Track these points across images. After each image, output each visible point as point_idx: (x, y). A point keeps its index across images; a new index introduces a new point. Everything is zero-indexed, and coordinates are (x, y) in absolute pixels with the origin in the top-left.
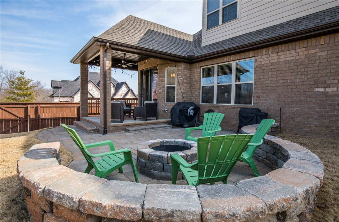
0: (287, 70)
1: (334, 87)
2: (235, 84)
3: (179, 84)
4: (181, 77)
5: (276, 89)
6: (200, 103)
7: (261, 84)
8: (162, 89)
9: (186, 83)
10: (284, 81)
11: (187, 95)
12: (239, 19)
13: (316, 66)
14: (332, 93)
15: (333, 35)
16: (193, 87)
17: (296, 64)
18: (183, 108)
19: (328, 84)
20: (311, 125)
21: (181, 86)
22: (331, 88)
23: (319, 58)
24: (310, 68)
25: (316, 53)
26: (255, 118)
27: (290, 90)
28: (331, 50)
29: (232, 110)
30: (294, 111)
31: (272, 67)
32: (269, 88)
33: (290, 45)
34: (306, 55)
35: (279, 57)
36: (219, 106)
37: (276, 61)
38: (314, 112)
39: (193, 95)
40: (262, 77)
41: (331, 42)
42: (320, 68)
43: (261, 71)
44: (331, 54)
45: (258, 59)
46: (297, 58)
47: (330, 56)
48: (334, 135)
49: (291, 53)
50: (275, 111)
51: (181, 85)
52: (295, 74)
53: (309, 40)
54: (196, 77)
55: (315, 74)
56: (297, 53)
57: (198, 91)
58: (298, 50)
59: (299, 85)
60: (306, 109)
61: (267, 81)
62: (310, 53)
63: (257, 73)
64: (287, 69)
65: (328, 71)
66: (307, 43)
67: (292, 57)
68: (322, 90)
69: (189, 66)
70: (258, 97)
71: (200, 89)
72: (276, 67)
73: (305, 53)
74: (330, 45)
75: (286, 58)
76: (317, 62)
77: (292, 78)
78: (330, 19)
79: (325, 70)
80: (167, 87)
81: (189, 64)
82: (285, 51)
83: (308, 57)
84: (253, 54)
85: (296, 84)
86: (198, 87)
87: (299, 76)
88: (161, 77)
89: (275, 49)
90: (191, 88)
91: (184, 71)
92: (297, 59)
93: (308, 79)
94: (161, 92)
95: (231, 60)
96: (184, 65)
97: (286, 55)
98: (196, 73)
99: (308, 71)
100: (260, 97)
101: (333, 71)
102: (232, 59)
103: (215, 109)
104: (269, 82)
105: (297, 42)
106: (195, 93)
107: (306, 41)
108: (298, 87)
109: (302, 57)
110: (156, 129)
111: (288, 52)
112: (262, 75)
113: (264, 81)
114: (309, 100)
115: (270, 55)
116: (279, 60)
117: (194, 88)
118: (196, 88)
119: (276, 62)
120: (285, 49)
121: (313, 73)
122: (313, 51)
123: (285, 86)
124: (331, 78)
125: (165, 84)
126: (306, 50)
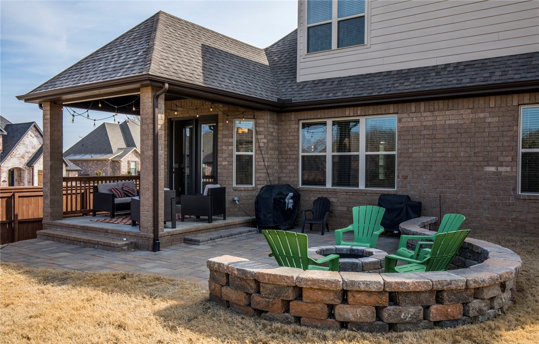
0: (447, 139)
1: (507, 166)
2: (366, 155)
3: (261, 151)
4: (265, 138)
5: (431, 166)
6: (298, 185)
7: (409, 157)
8: (228, 159)
9: (272, 149)
10: (443, 154)
11: (274, 171)
12: (369, 46)
13: (485, 136)
14: (506, 174)
15: (504, 96)
16: (285, 157)
17: (459, 131)
18: (278, 196)
19: (500, 162)
20: (481, 218)
21: (265, 154)
22: (504, 168)
23: (489, 125)
24: (478, 138)
25: (485, 118)
26: (404, 210)
27: (452, 169)
28: (503, 116)
29: (361, 197)
30: (458, 198)
31: (425, 132)
32: (421, 164)
33: (451, 103)
34: (472, 119)
35: (435, 118)
36: (337, 191)
37: (431, 123)
38: (484, 199)
39: (284, 171)
40: (410, 146)
41: (503, 105)
42: (490, 139)
43: (409, 137)
44: (503, 122)
45: (403, 118)
46: (461, 122)
47: (502, 124)
48: (510, 231)
49: (452, 115)
50: (432, 199)
51: (263, 153)
52: (457, 145)
53: (476, 99)
54: (291, 138)
55: (484, 147)
56: (460, 115)
57: (295, 164)
58: (462, 112)
59: (464, 162)
60: (474, 196)
61: (419, 153)
62: (477, 117)
63: (403, 139)
64: (447, 136)
65: (500, 144)
66: (474, 103)
67: (454, 120)
68: (493, 169)
69: (275, 116)
70: (405, 178)
71: (298, 159)
72: (431, 132)
73: (471, 116)
74: (502, 109)
75: (445, 120)
76: (487, 130)
77: (454, 150)
78: (501, 75)
79: (496, 143)
80: (237, 155)
81: (275, 113)
82: (443, 110)
83: (475, 123)
84: (396, 109)
85: (460, 159)
86: (294, 156)
87: (463, 149)
88: (226, 137)
89: (429, 105)
90: (280, 157)
91: (270, 126)
92: (460, 124)
93: (475, 153)
94: (225, 165)
95: (358, 114)
96: (269, 115)
97: (445, 116)
98: (289, 130)
99: (475, 142)
100: (407, 177)
101: (506, 144)
102: (359, 112)
103: (330, 196)
104: (421, 154)
105: (459, 100)
106: (289, 168)
107: (471, 100)
108: (463, 164)
109: (467, 122)
110: (236, 236)
111: (447, 112)
112: (410, 143)
113: (413, 153)
114: (478, 182)
115: (422, 113)
116: (436, 122)
117: (287, 158)
118: (290, 158)
119: (431, 126)
120: (444, 107)
121: (481, 146)
122: (482, 115)
123: (445, 161)
124: (504, 153)
125: (232, 150)
126: (472, 113)
